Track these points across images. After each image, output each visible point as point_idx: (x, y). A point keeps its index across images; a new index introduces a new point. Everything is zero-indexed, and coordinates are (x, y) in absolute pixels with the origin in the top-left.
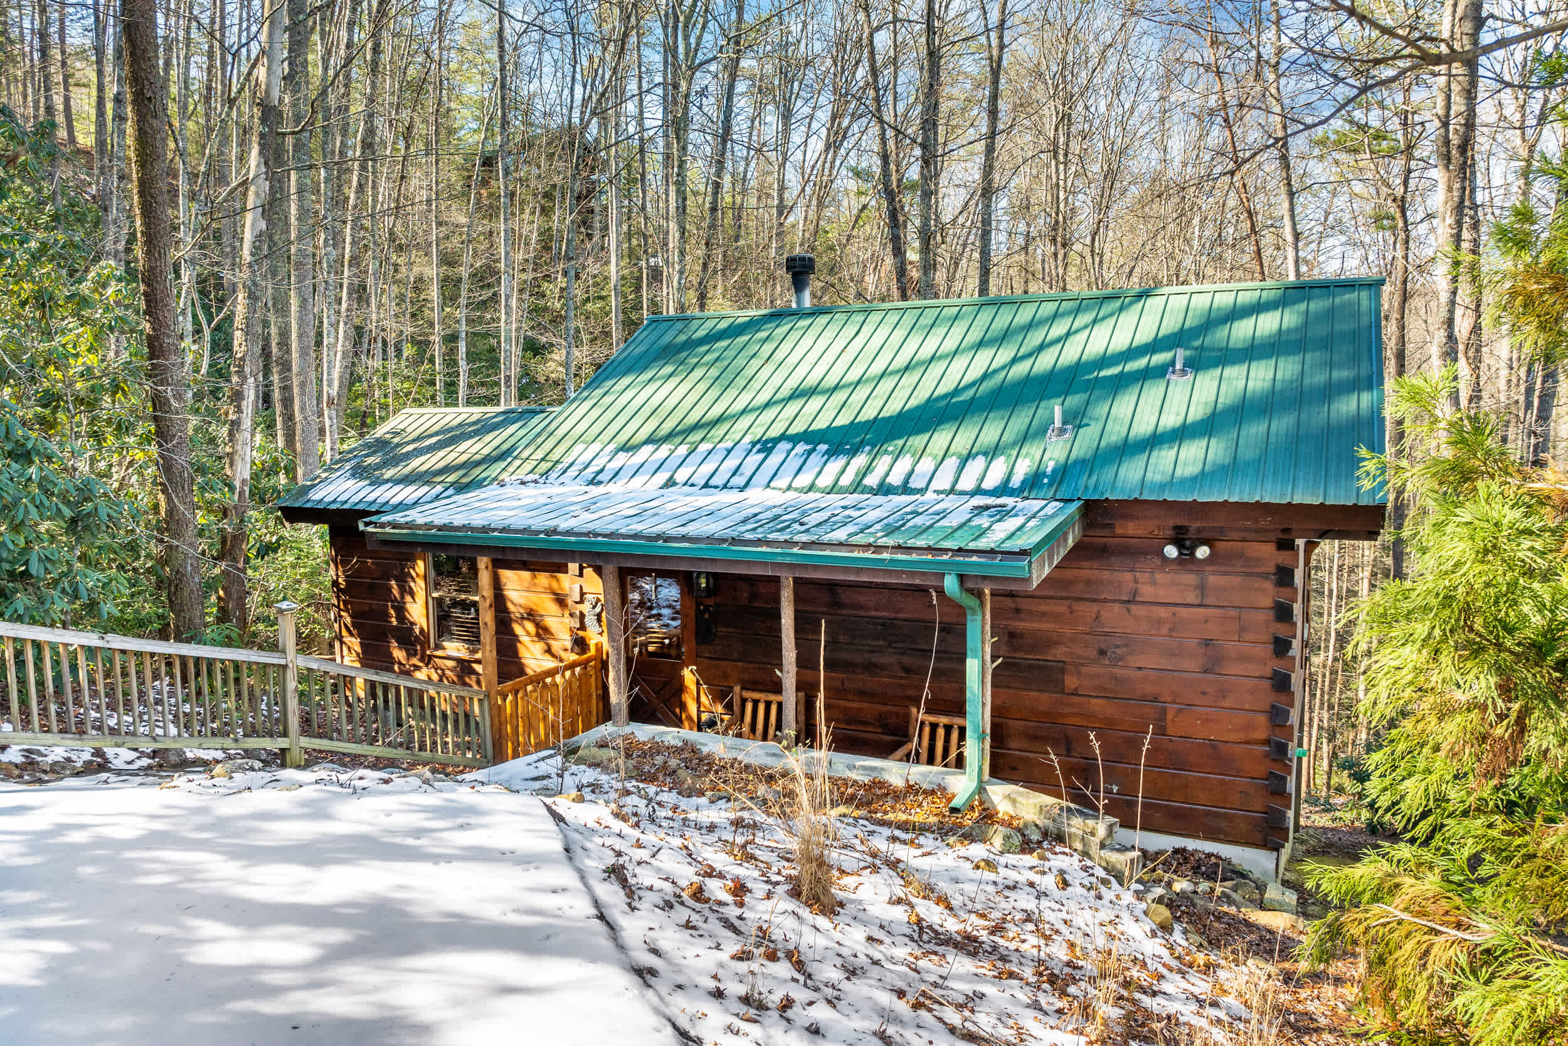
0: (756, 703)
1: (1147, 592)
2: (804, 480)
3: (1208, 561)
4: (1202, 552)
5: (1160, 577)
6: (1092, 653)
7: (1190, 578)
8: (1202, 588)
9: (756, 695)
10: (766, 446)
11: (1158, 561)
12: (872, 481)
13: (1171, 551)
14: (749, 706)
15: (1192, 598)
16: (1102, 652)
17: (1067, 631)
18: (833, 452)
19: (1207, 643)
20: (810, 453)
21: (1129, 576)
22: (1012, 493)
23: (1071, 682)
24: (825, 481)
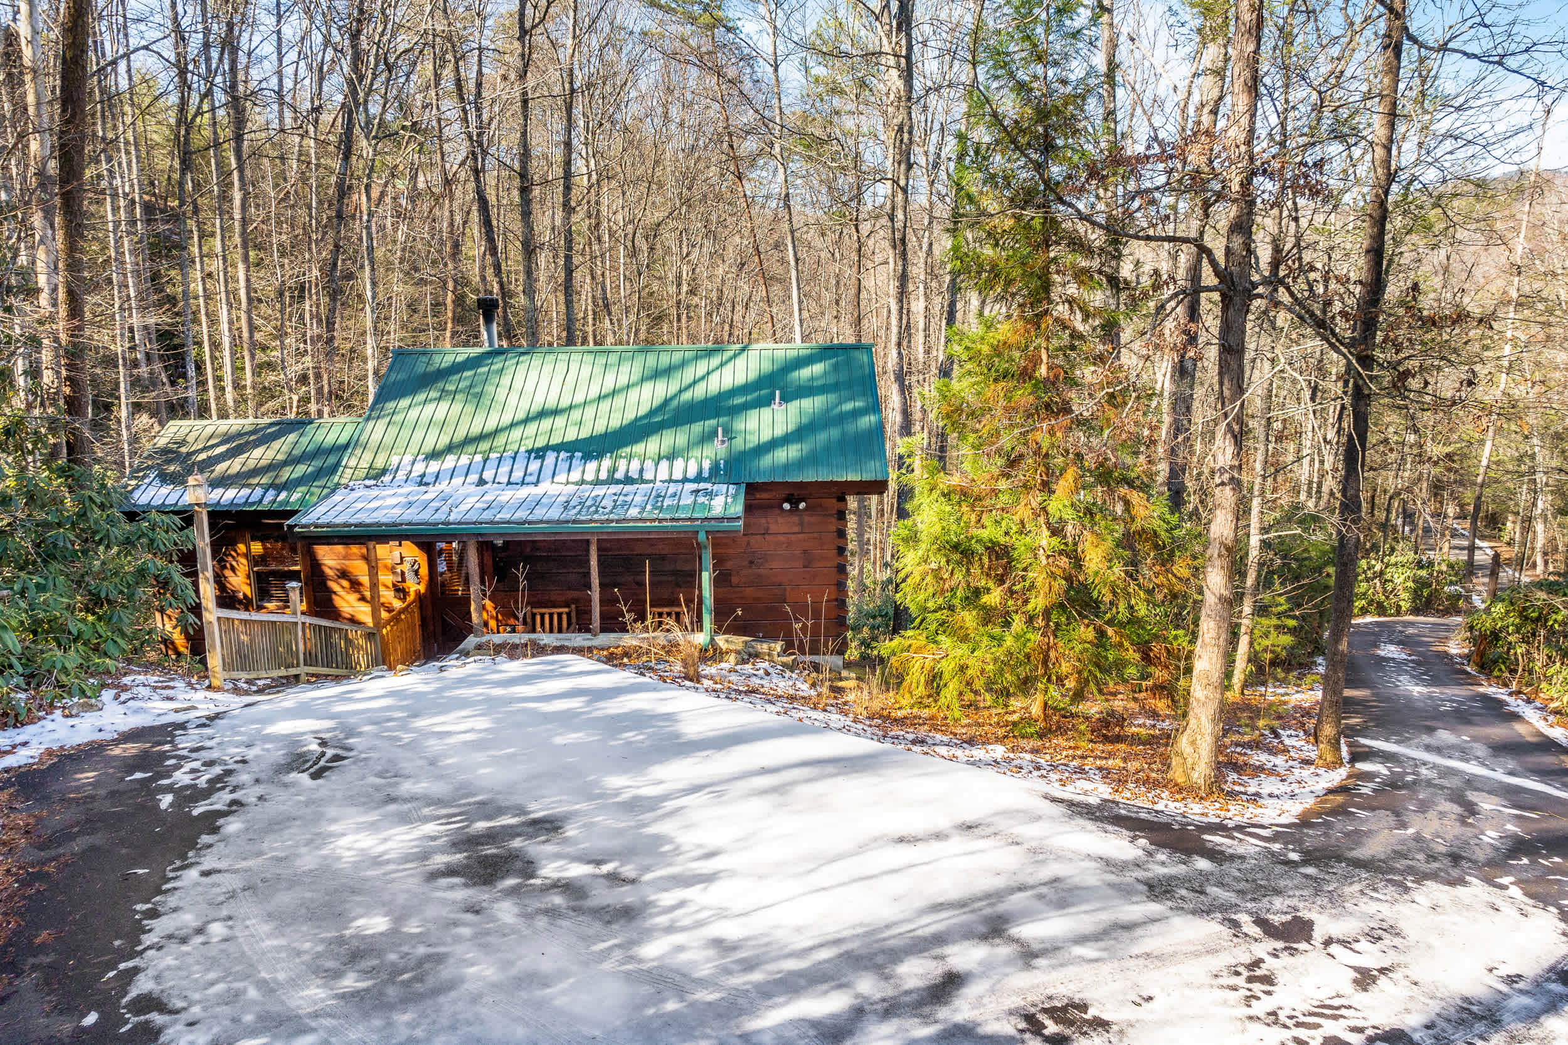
0: (542, 616)
1: (773, 528)
2: (575, 476)
3: (806, 509)
4: (802, 505)
5: (780, 520)
6: (746, 563)
7: (795, 519)
8: (801, 524)
9: (543, 610)
10: (539, 453)
11: (778, 511)
12: (619, 475)
13: (786, 506)
14: (538, 618)
15: (796, 529)
16: (751, 562)
17: (731, 551)
18: (587, 457)
19: (805, 552)
20: (571, 458)
21: (763, 521)
22: (705, 480)
23: (735, 580)
24: (590, 476)
